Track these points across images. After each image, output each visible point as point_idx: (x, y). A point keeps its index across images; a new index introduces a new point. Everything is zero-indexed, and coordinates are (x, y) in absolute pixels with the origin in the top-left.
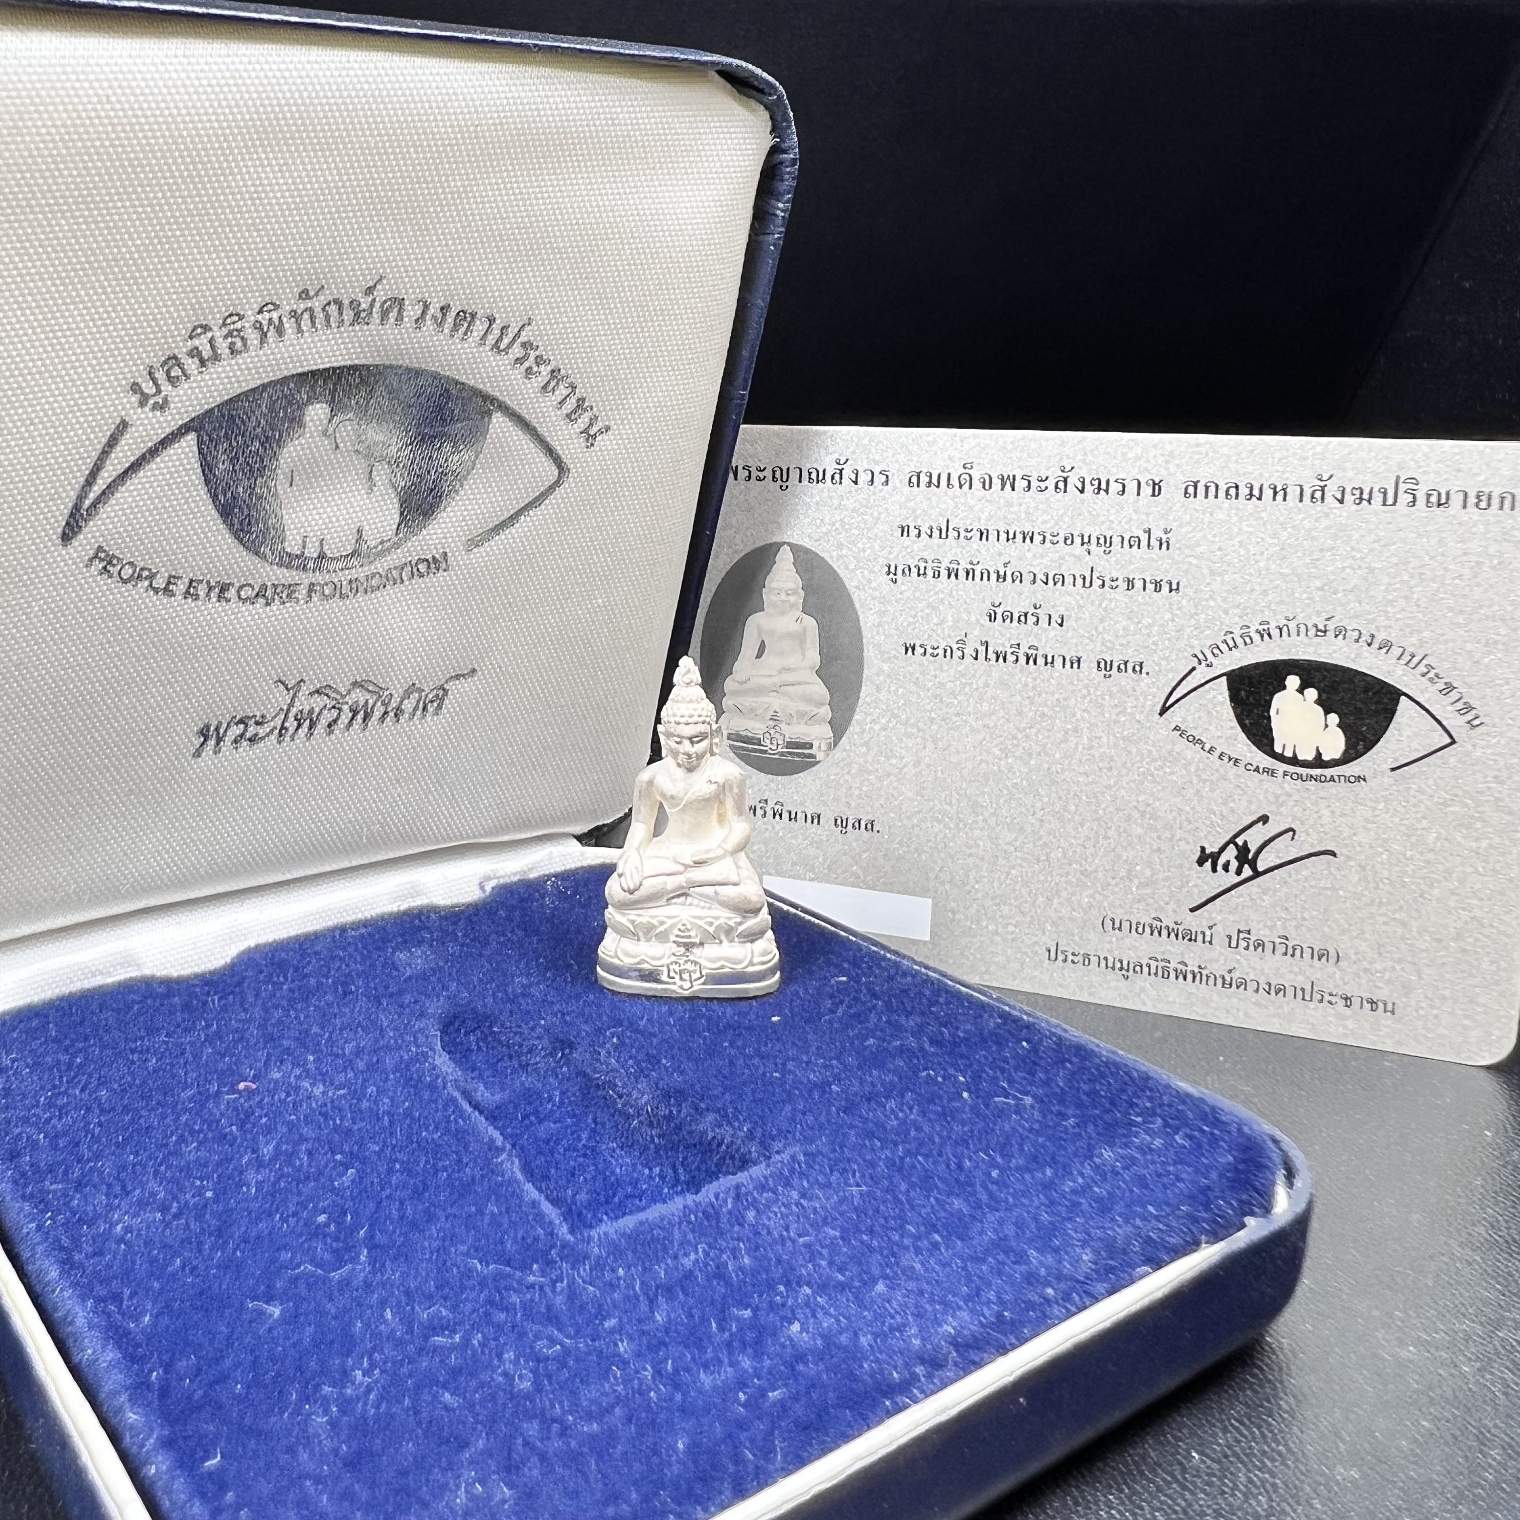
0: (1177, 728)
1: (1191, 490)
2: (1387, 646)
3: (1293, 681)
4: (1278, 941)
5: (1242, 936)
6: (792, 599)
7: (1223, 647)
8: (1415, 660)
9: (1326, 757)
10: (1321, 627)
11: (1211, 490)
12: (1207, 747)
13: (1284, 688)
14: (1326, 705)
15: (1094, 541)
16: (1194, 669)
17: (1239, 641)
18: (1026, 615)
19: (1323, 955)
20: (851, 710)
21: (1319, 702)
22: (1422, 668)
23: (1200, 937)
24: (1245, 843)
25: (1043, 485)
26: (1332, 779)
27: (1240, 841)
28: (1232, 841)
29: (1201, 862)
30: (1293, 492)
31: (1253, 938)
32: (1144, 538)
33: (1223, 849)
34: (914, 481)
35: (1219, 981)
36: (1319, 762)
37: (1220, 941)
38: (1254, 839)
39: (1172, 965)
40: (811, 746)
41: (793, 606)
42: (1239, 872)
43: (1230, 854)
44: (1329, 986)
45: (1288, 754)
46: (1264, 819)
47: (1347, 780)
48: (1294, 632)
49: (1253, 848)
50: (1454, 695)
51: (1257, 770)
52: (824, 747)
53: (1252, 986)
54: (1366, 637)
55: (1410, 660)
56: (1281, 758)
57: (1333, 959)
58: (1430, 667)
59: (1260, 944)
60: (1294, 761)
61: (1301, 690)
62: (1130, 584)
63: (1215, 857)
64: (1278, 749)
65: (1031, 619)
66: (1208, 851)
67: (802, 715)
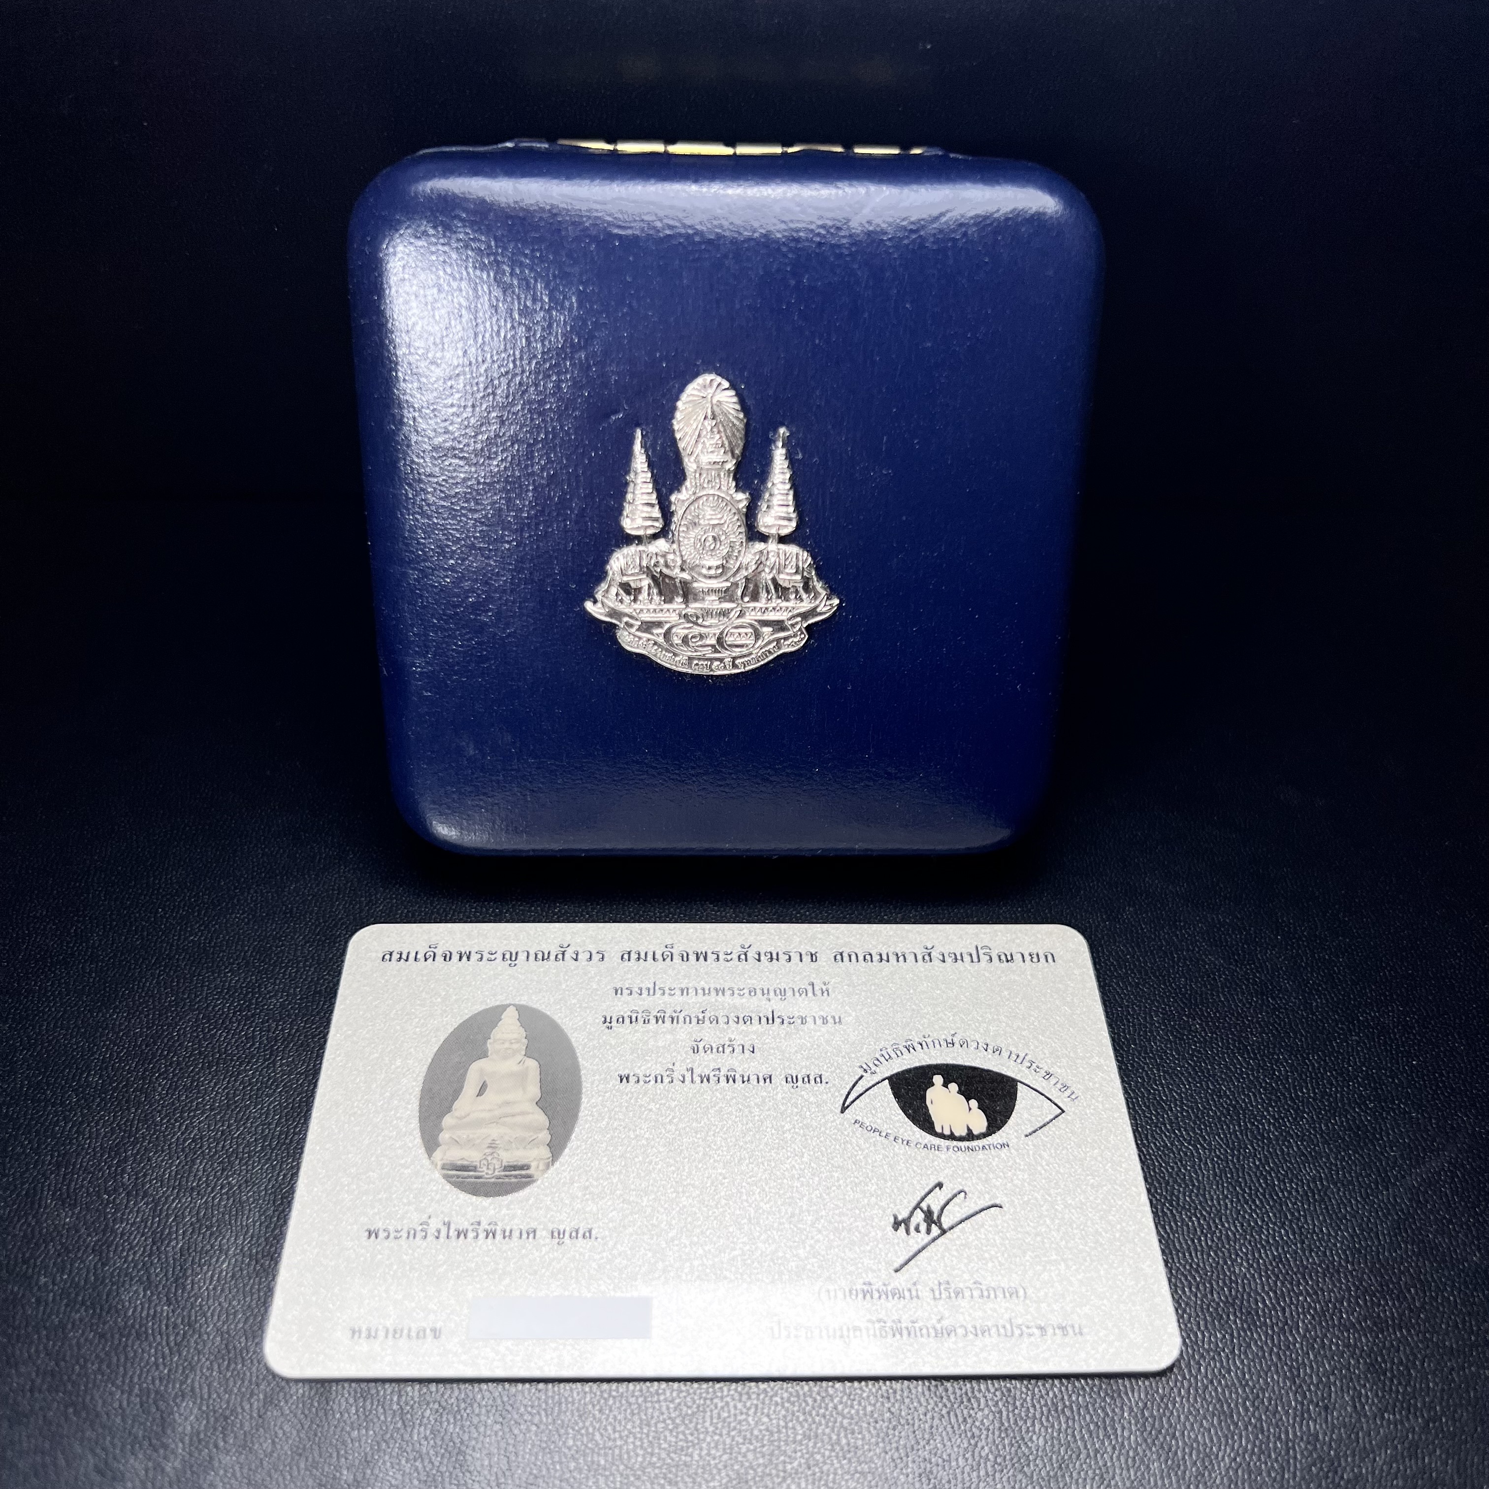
0: (856, 1122)
1: (839, 957)
2: (998, 1050)
3: (938, 1079)
5: (943, 1287)
6: (515, 1046)
7: (882, 1059)
8: (1020, 1059)
9: (976, 1132)
10: (949, 1041)
11: (854, 957)
13: (933, 1085)
14: (966, 1094)
15: (772, 992)
16: (862, 1077)
17: (893, 1055)
18: (723, 1046)
21: (960, 1092)
22: (1026, 1063)
24: (929, 1207)
25: (729, 958)
26: (984, 1147)
27: (924, 1205)
28: (918, 1206)
29: (897, 1225)
30: (911, 957)
31: (952, 1288)
32: (810, 989)
33: (912, 1213)
34: (625, 957)
35: (932, 1332)
36: (972, 1136)
37: (925, 1294)
38: (935, 1202)
39: (888, 1324)
40: (528, 1167)
41: (516, 1051)
42: (929, 1231)
43: (919, 1216)
45: (947, 1132)
46: (940, 1185)
47: (996, 1146)
48: (931, 1045)
49: (936, 1209)
50: (1053, 1079)
51: (925, 1147)
52: (542, 1167)
53: (960, 1332)
54: (983, 1045)
55: (1017, 1059)
56: (942, 1136)
58: (1034, 1063)
59: (959, 1292)
60: (952, 1137)
61: (945, 1085)
62: (804, 1020)
63: (906, 1222)
64: (938, 1129)
65: (728, 1050)
66: (900, 1218)
67: (520, 1140)
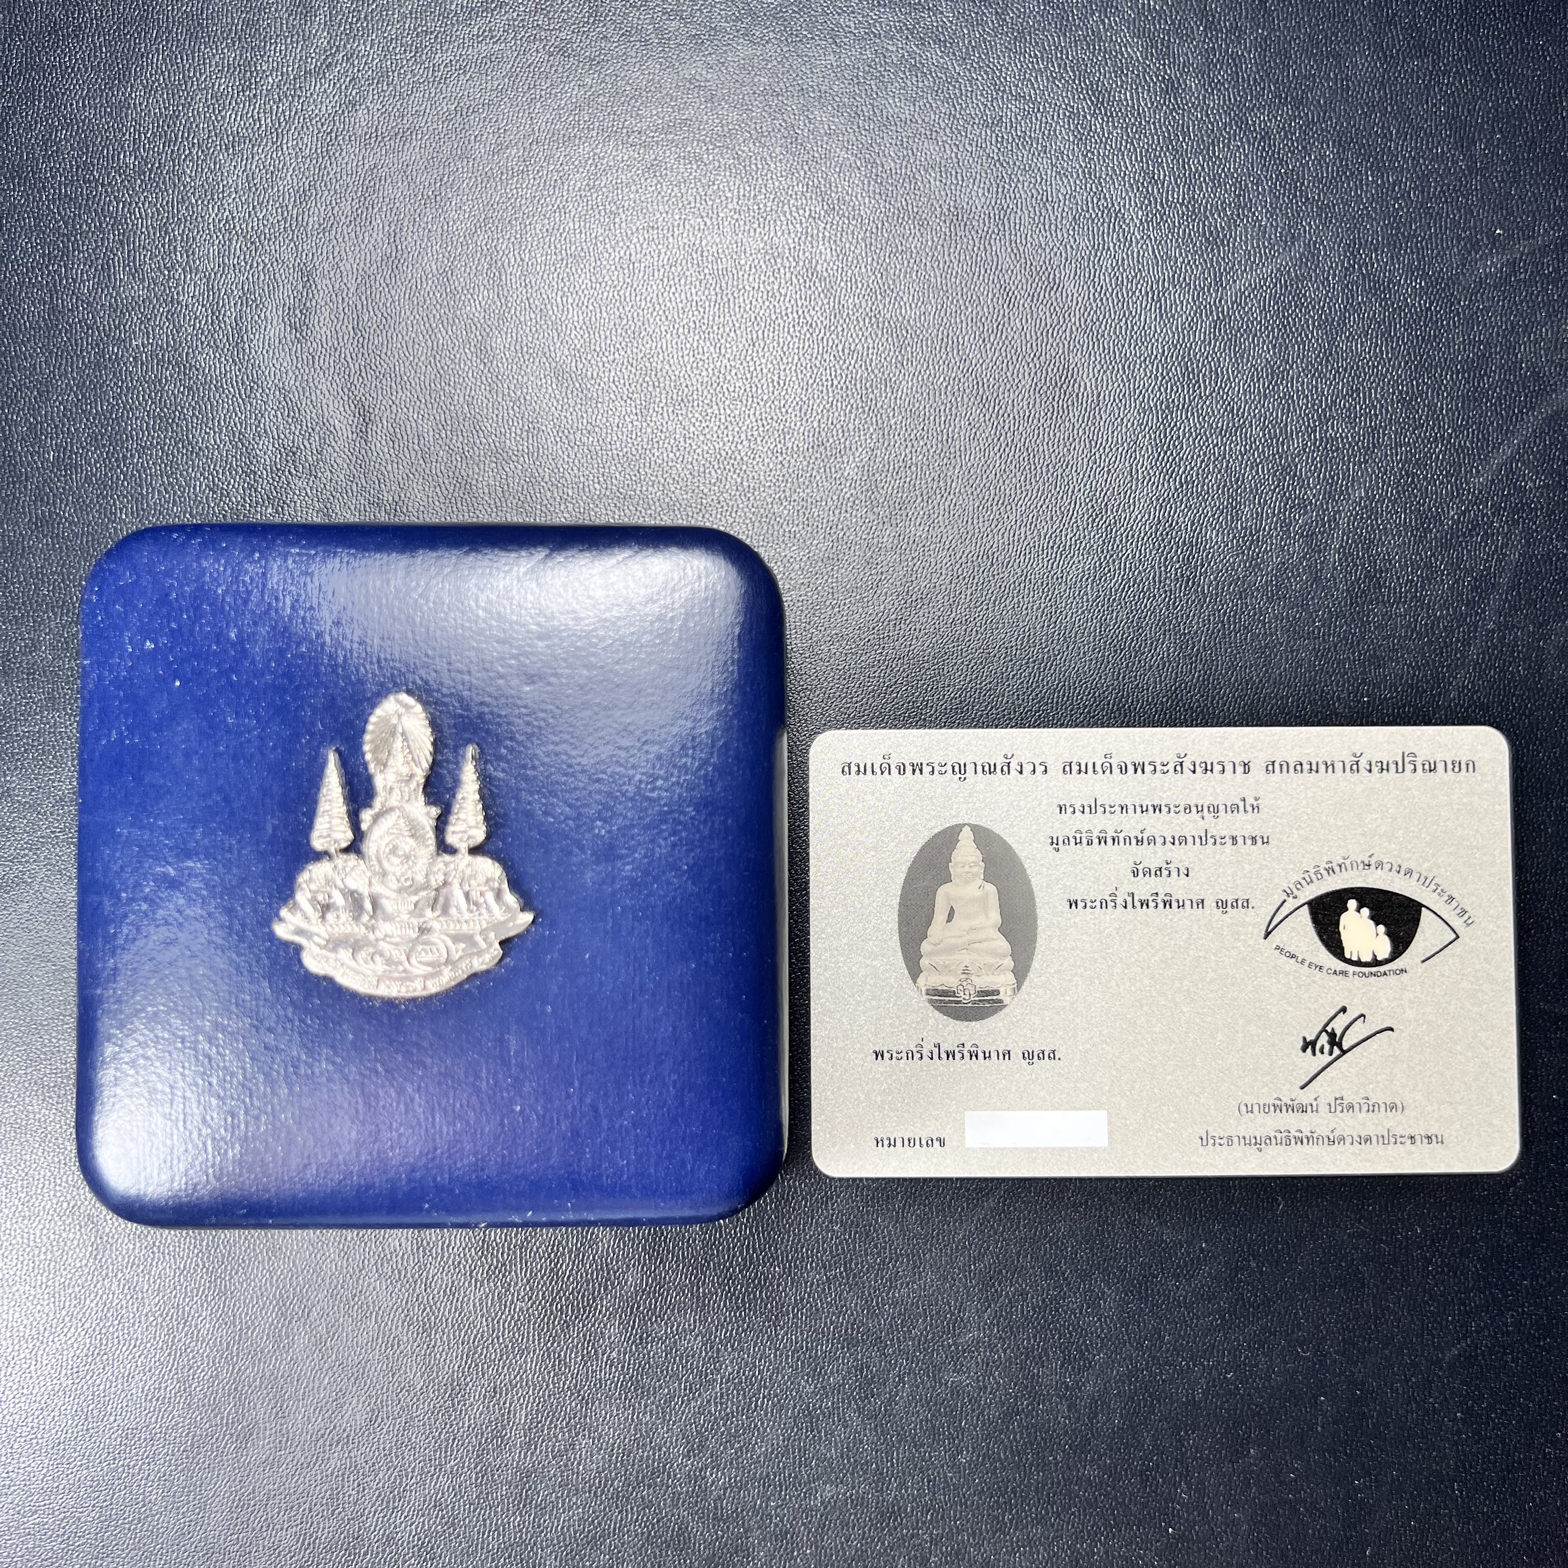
0: (1277, 948)
1: (1270, 767)
2: (1409, 872)
3: (1352, 904)
4: (1362, 1102)
5: (1338, 1102)
6: (975, 870)
8: (1428, 881)
9: (1380, 958)
10: (1366, 862)
11: (1285, 766)
12: (1300, 960)
13: (1347, 909)
14: (1376, 919)
15: (1206, 810)
16: (1285, 901)
18: (1160, 869)
19: (1393, 1107)
20: (1030, 958)
21: (1372, 918)
22: (1433, 887)
23: (1309, 1108)
24: (1333, 1029)
25: (1165, 769)
26: (1385, 974)
27: (1329, 1029)
28: (1324, 1030)
29: (1304, 1050)
30: (1339, 766)
31: (1345, 1102)
32: (1241, 804)
33: (1318, 1037)
34: (1067, 768)
35: (1326, 1140)
36: (1376, 963)
37: (1323, 1109)
38: (1338, 1026)
39: (1293, 1133)
40: (998, 993)
41: (975, 875)
42: (1331, 1053)
43: (1324, 1039)
44: (1399, 1131)
45: (1355, 958)
46: (1344, 1010)
47: (1395, 973)
48: (1349, 867)
49: (1338, 1033)
50: (1454, 904)
51: (1335, 973)
52: (1009, 993)
53: (1348, 1140)
54: (1395, 868)
55: (1425, 881)
56: (1349, 962)
57: (1400, 1110)
58: (1438, 885)
59: (1351, 1107)
61: (1358, 911)
62: (1234, 839)
63: (1313, 1044)
64: (1347, 956)
65: (1165, 873)
66: (1308, 1040)
67: (989, 966)
